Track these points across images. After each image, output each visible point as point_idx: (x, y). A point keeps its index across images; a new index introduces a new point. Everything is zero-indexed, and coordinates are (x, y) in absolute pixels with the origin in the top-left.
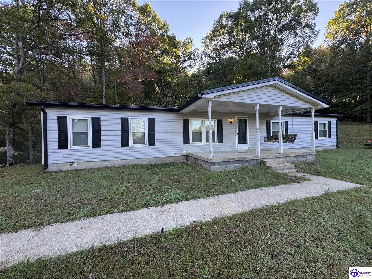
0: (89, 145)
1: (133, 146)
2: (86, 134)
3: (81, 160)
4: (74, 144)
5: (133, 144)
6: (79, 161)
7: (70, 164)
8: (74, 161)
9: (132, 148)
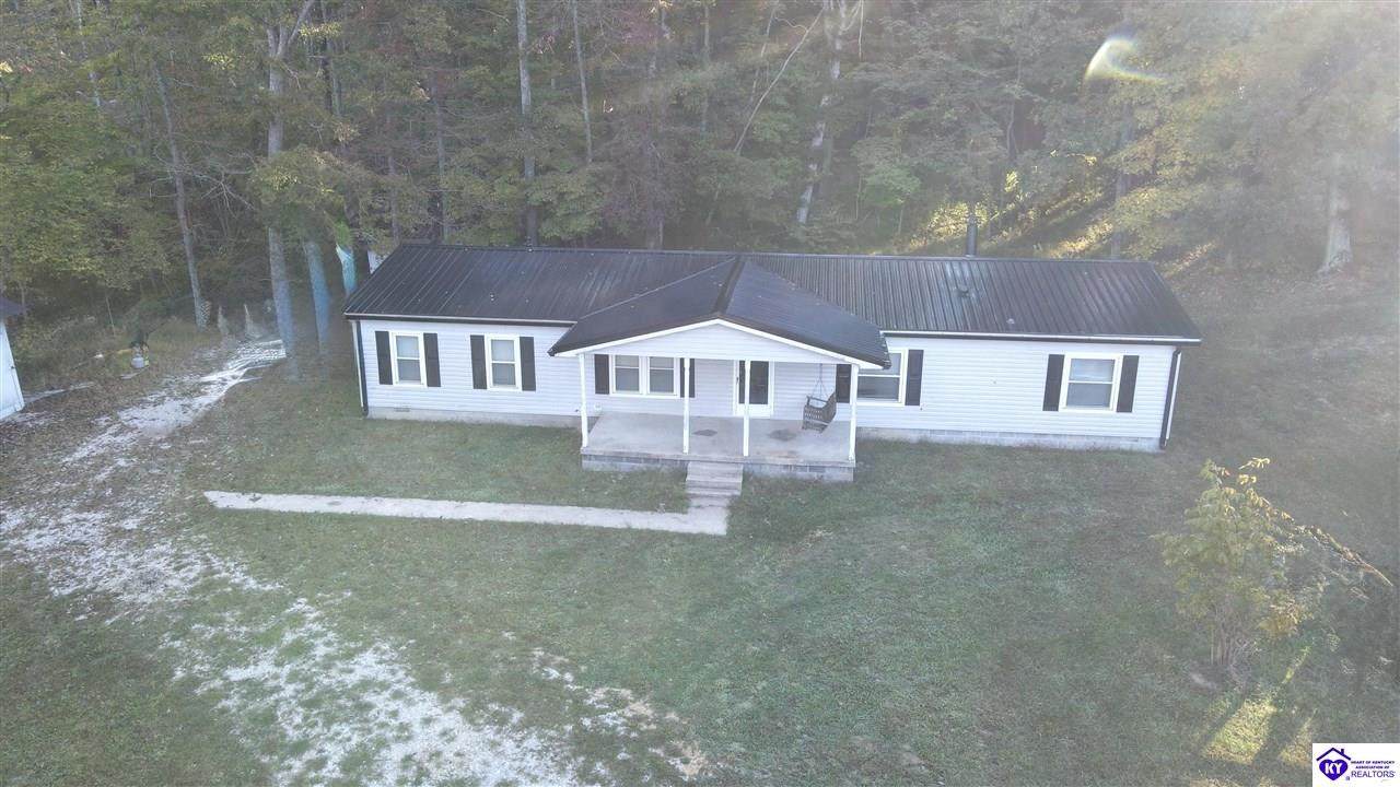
0: (422, 382)
1: (493, 389)
2: (418, 362)
3: (413, 406)
4: (401, 378)
5: (494, 384)
6: (410, 406)
7: (398, 410)
9: (493, 393)
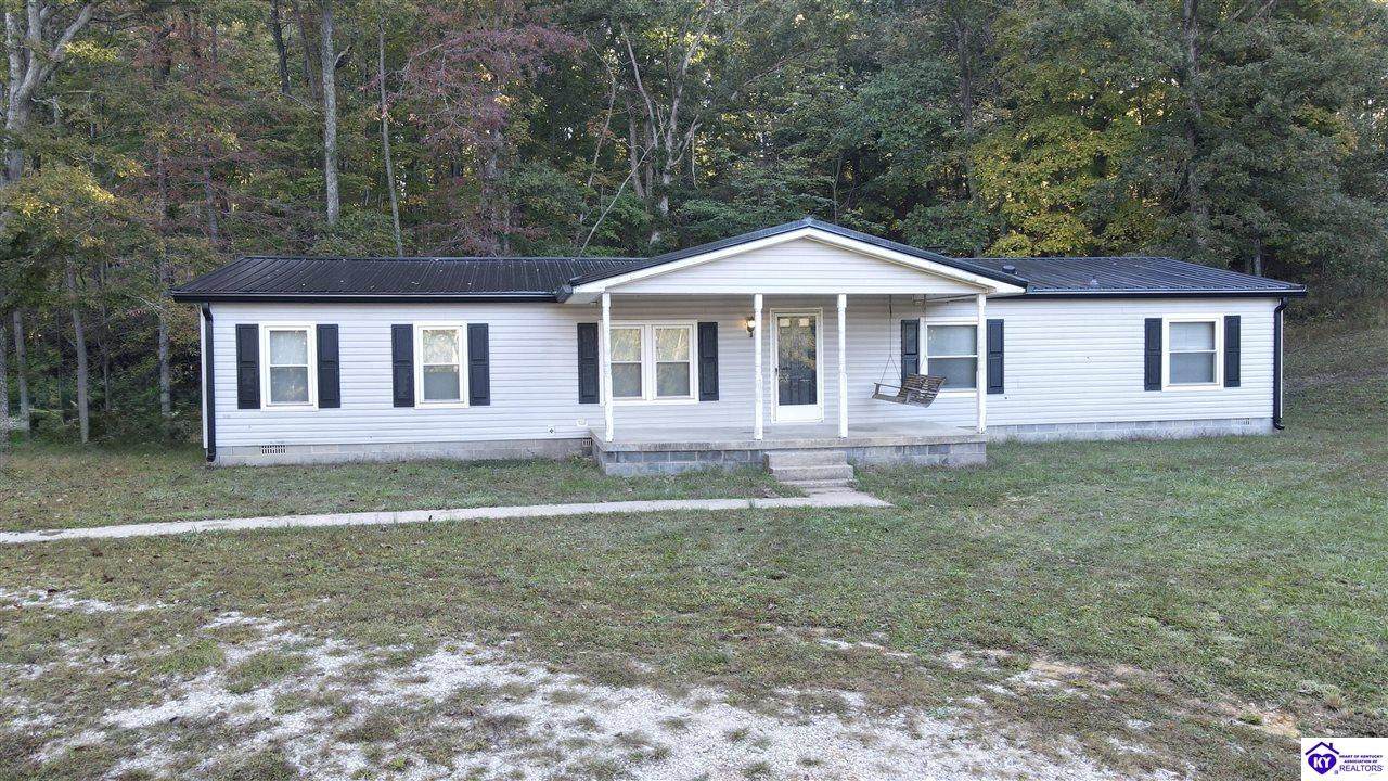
0: (310, 401)
1: (425, 406)
2: (303, 372)
3: (292, 442)
4: (275, 398)
5: (426, 398)
6: (287, 441)
7: (266, 449)
8: (274, 442)
9: (424, 412)
